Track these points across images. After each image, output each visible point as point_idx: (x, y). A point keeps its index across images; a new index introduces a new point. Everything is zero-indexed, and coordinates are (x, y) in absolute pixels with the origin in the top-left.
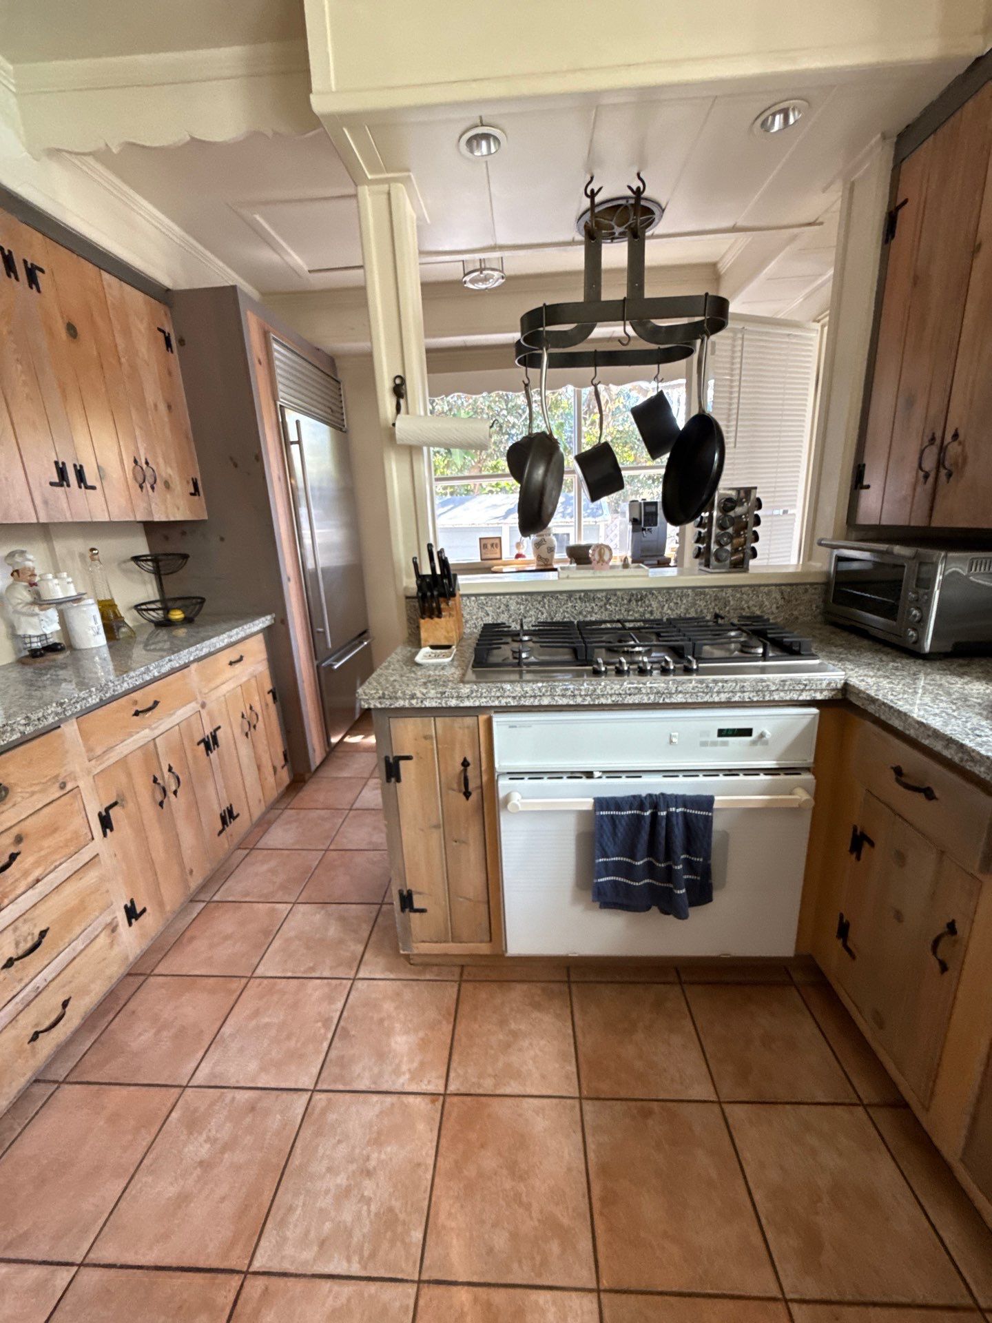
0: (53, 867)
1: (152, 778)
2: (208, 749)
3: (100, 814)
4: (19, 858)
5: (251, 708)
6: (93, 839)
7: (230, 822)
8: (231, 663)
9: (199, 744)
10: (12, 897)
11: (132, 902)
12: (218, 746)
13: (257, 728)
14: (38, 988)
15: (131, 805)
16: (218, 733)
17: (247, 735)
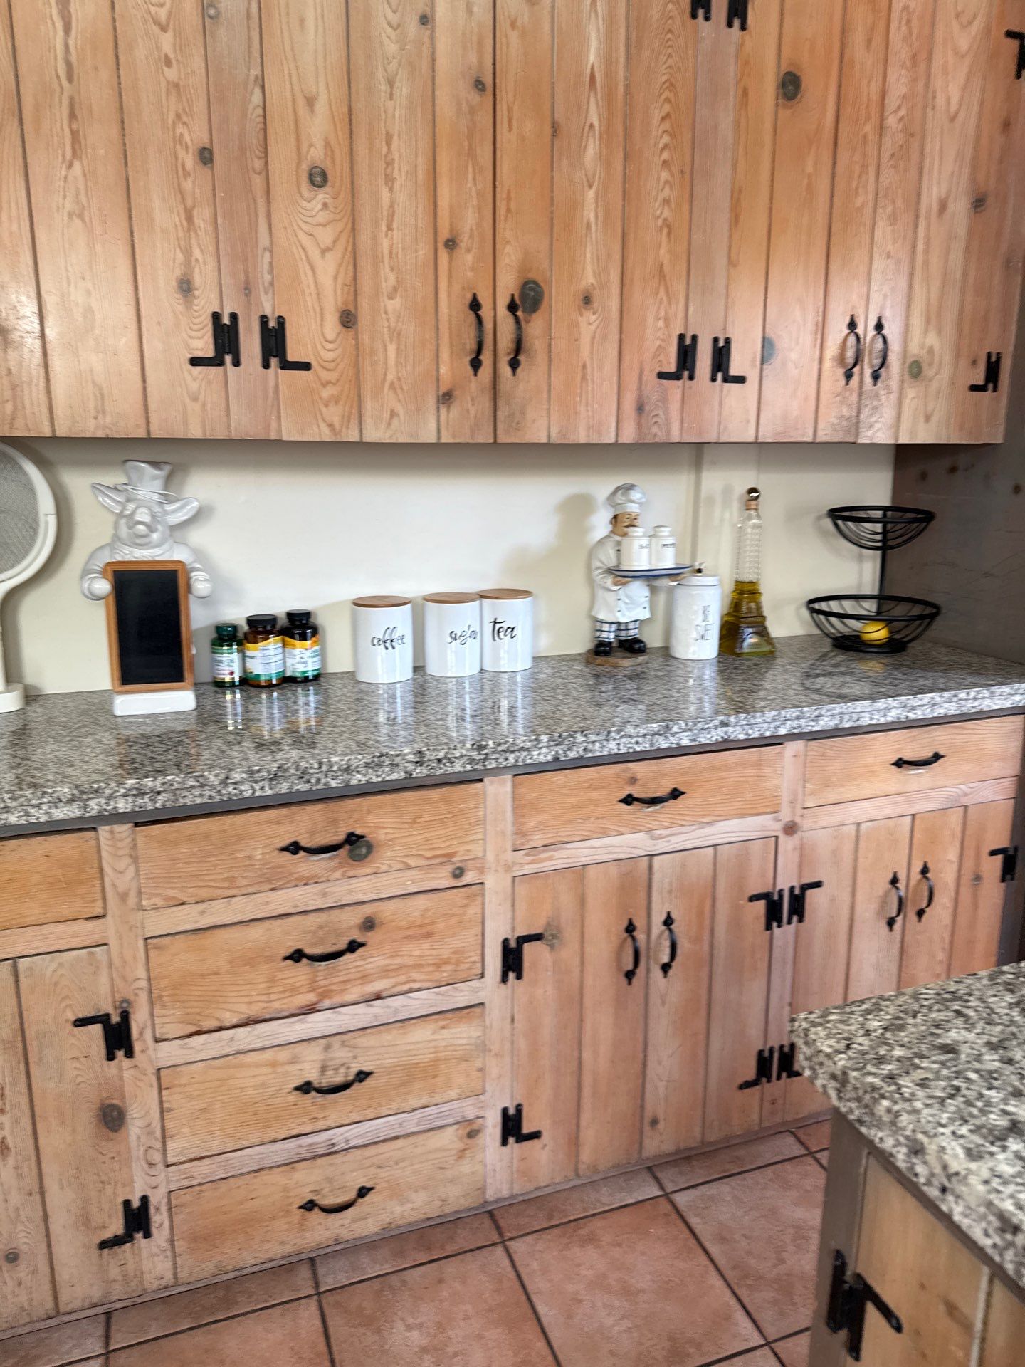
0: (406, 987)
1: (625, 924)
2: (773, 915)
3: (505, 942)
4: (361, 950)
5: (925, 871)
6: (482, 975)
7: (779, 1078)
8: (899, 763)
9: (753, 899)
10: (337, 1000)
11: (519, 1109)
12: (801, 920)
13: (925, 917)
14: (334, 1144)
15: (568, 953)
16: (810, 893)
17: (891, 923)
